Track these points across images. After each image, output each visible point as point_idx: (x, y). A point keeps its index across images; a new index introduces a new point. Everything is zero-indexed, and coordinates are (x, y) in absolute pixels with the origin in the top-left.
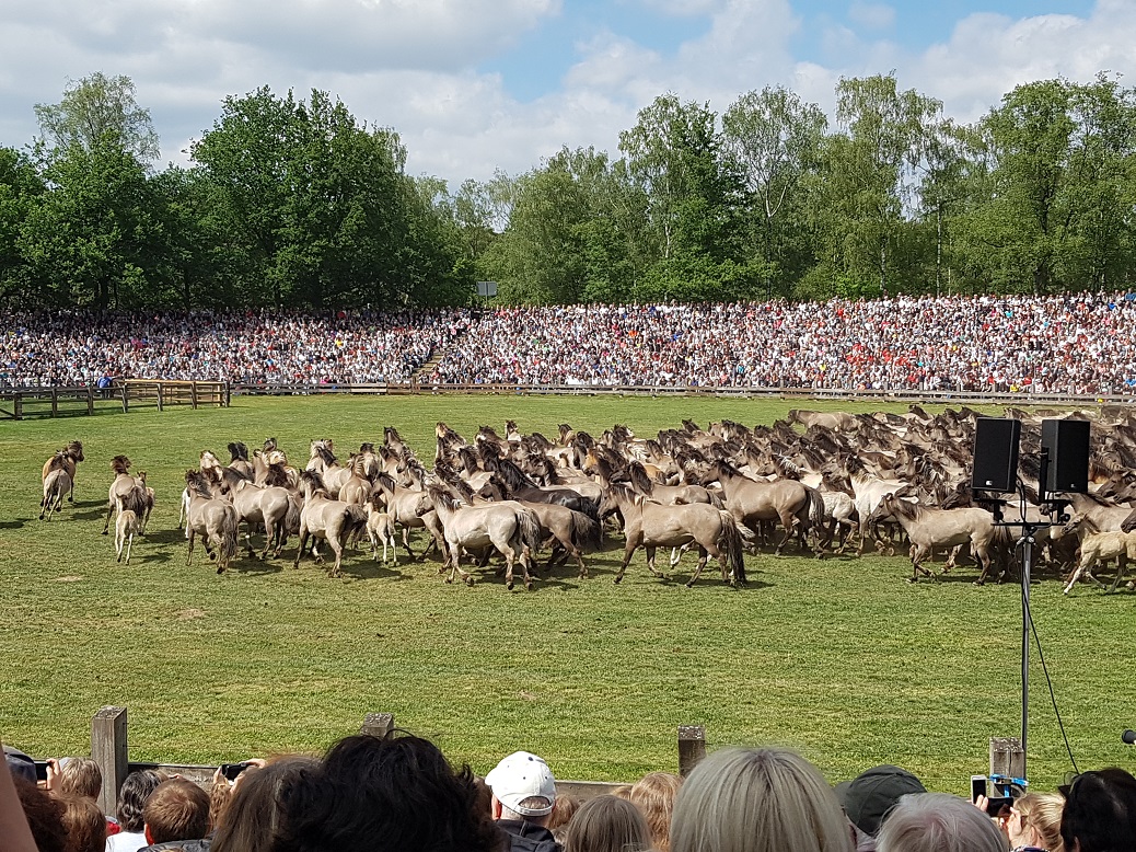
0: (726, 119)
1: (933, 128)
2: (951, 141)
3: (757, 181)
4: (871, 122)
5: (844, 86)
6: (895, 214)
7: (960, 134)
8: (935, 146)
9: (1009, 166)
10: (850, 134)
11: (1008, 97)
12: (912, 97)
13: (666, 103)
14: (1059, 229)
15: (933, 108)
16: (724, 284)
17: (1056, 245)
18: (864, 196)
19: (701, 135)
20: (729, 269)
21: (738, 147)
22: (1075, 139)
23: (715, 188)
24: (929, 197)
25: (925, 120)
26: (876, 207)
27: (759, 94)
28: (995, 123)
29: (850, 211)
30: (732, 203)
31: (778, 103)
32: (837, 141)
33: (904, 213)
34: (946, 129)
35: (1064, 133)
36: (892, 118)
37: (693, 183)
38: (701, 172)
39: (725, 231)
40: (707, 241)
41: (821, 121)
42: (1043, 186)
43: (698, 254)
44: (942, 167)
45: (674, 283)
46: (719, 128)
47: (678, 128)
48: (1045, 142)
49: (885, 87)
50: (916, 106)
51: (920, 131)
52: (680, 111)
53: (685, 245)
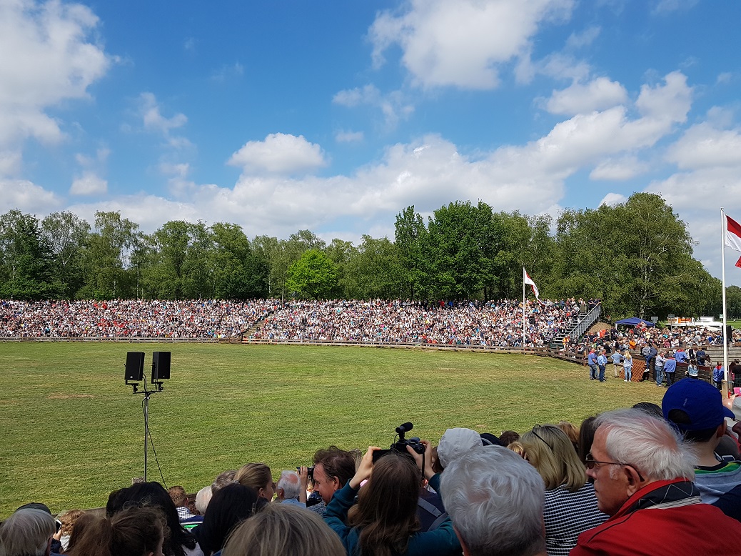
0: (43, 222)
1: (135, 235)
2: (142, 240)
3: (58, 250)
4: (109, 230)
5: (98, 214)
6: (120, 266)
7: (146, 238)
8: (136, 241)
9: (165, 251)
10: (100, 233)
11: (165, 225)
12: (127, 221)
13: (15, 213)
14: (184, 276)
15: (136, 226)
16: (42, 292)
17: (183, 282)
18: (107, 258)
19: (31, 228)
20: (44, 286)
21: (49, 235)
22: (190, 243)
23: (37, 251)
24: (134, 260)
25: (132, 231)
26: (111, 263)
27: (60, 213)
28: (159, 234)
29: (101, 265)
30: (46, 257)
31: (69, 219)
32: (95, 236)
33: (123, 266)
34: (141, 235)
35: (186, 240)
36: (118, 229)
37: (27, 248)
38: (31, 243)
39: (42, 269)
40: (33, 274)
41: (88, 227)
42: (178, 260)
43: (28, 279)
44: (139, 249)
45: (16, 291)
46: (40, 226)
47: (21, 224)
48: (179, 243)
49: (116, 216)
50: (128, 225)
51: (130, 235)
52: (22, 217)
53: (23, 274)
